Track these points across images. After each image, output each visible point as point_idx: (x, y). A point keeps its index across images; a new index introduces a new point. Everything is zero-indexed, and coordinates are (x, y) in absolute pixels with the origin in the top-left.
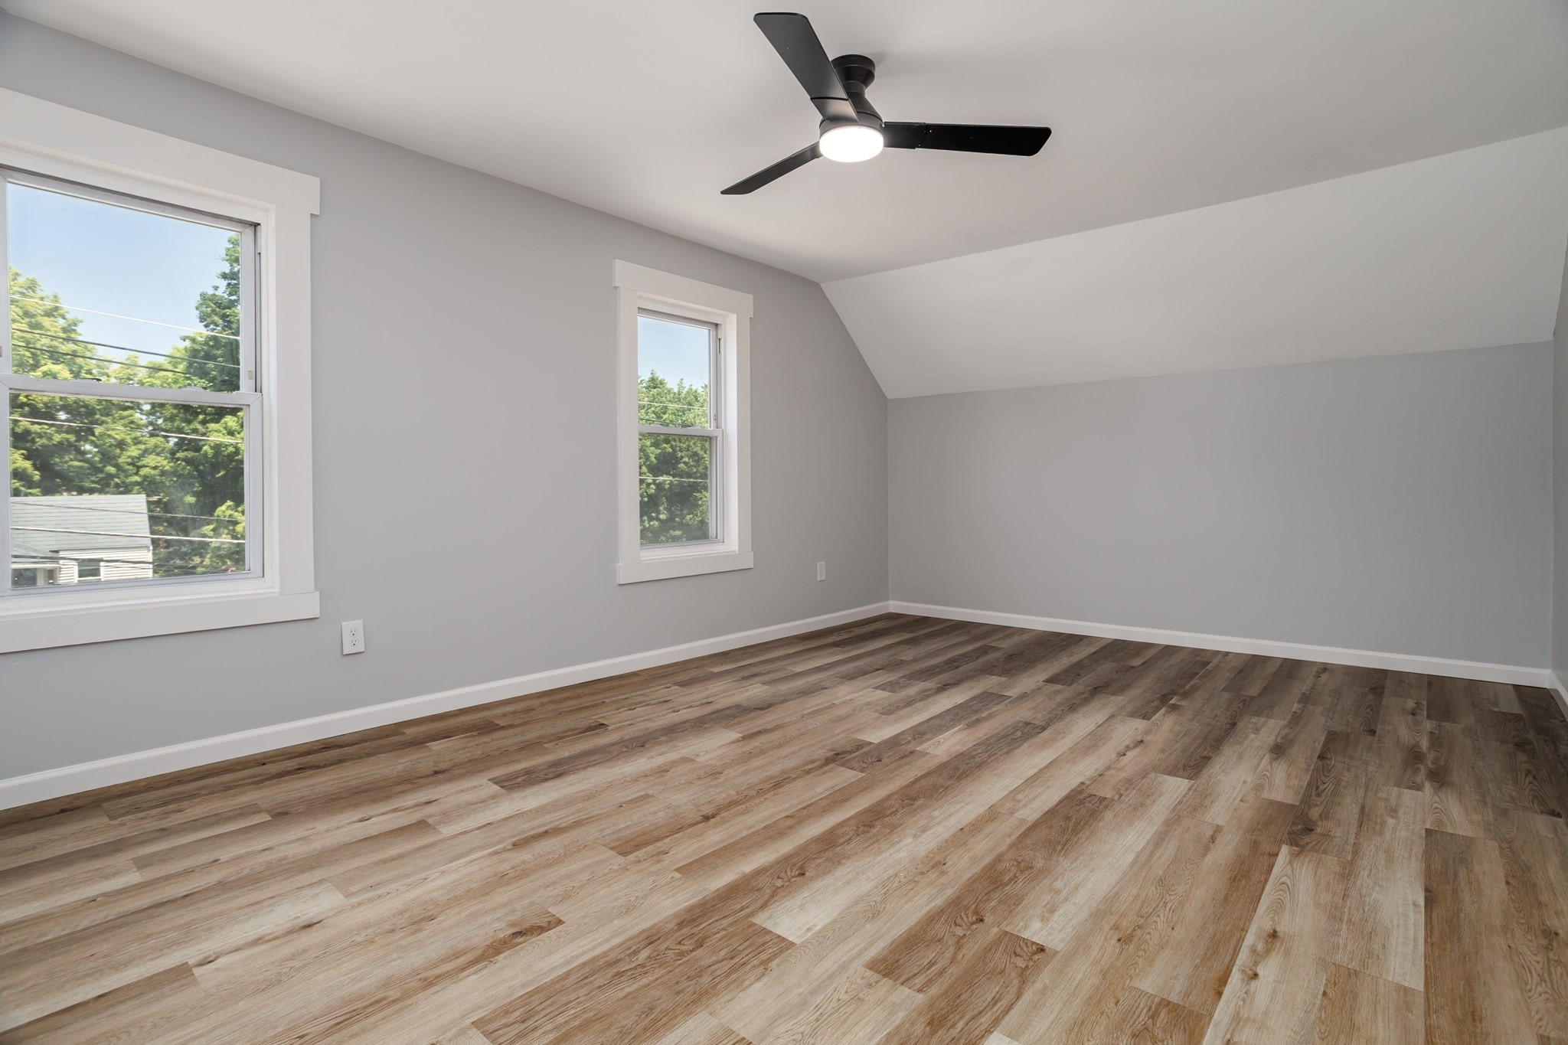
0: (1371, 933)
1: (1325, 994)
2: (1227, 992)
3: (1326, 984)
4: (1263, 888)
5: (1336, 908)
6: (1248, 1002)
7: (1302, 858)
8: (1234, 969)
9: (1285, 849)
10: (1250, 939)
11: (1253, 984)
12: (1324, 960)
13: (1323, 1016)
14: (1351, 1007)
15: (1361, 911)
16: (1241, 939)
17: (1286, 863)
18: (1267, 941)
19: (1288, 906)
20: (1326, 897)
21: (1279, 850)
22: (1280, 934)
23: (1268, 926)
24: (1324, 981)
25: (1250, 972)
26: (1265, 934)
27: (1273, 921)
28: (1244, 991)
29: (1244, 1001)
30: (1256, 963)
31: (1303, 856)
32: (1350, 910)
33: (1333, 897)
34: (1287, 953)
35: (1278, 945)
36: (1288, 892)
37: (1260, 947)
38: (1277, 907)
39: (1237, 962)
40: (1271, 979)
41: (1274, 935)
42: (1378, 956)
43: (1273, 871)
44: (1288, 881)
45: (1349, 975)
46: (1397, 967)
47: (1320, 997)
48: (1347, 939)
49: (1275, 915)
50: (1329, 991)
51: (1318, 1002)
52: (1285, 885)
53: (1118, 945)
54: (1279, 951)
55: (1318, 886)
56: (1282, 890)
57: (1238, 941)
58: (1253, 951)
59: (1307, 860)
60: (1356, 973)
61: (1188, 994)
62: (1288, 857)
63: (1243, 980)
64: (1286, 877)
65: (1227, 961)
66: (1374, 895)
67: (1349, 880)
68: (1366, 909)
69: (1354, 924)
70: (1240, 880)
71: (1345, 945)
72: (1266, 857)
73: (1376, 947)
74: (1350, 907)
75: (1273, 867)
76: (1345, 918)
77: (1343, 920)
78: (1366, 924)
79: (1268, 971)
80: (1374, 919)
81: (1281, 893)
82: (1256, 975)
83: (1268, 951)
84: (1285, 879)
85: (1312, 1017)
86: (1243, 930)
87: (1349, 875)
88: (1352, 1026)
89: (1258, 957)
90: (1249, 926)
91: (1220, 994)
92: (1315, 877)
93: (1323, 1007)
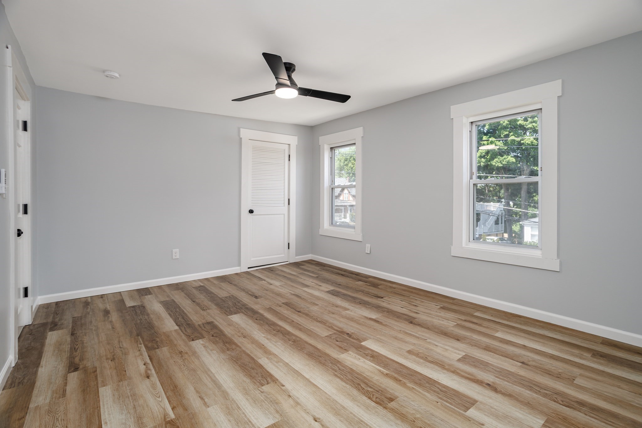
0: (119, 397)
1: (125, 371)
2: (148, 357)
3: (126, 374)
4: (164, 390)
5: (135, 399)
6: (142, 359)
7: (162, 416)
8: (150, 363)
9: (172, 416)
10: (153, 371)
11: (143, 363)
12: (130, 379)
13: (123, 366)
14: (118, 372)
15: (126, 405)
16: (155, 370)
17: (166, 407)
18: (149, 374)
19: (151, 389)
20: (141, 402)
21: (174, 413)
22: (146, 378)
23: (152, 378)
24: (127, 374)
25: (146, 364)
26: (150, 376)
27: (151, 381)
28: (144, 360)
29: (143, 358)
30: (147, 367)
31: (162, 417)
32: (130, 402)
33: (139, 404)
34: (141, 375)
35: (145, 375)
36: (155, 394)
37: (149, 372)
38: (154, 386)
39: (151, 365)
40: (140, 366)
41: (148, 377)
42: (115, 391)
43: (167, 400)
44: (158, 399)
45: (121, 380)
46: (108, 391)
47: (126, 370)
48: (126, 390)
49: (153, 383)
50: (125, 372)
51: (126, 369)
52: (158, 396)
53: (181, 351)
54: (144, 374)
55: (147, 405)
56: (157, 394)
57: (156, 369)
58: (150, 370)
59: (159, 416)
60: (119, 381)
61: (155, 352)
62: (168, 412)
63: (147, 362)
64: (161, 400)
65: (154, 363)
66: (124, 417)
67: (137, 417)
68: (125, 407)
69: (126, 397)
70: (174, 388)
71: (126, 388)
72: (175, 405)
73: (116, 393)
74: (131, 403)
75: (169, 402)
76: (130, 398)
77: (130, 396)
78: (122, 400)
79: (142, 368)
80: (120, 404)
81: (157, 393)
82: (144, 365)
83: (146, 372)
84: (160, 400)
85: (126, 365)
86: (157, 373)
87: (138, 420)
88: (116, 368)
89: (147, 369)
90: (157, 375)
91: (149, 356)
92: (150, 408)
93: (124, 368)
